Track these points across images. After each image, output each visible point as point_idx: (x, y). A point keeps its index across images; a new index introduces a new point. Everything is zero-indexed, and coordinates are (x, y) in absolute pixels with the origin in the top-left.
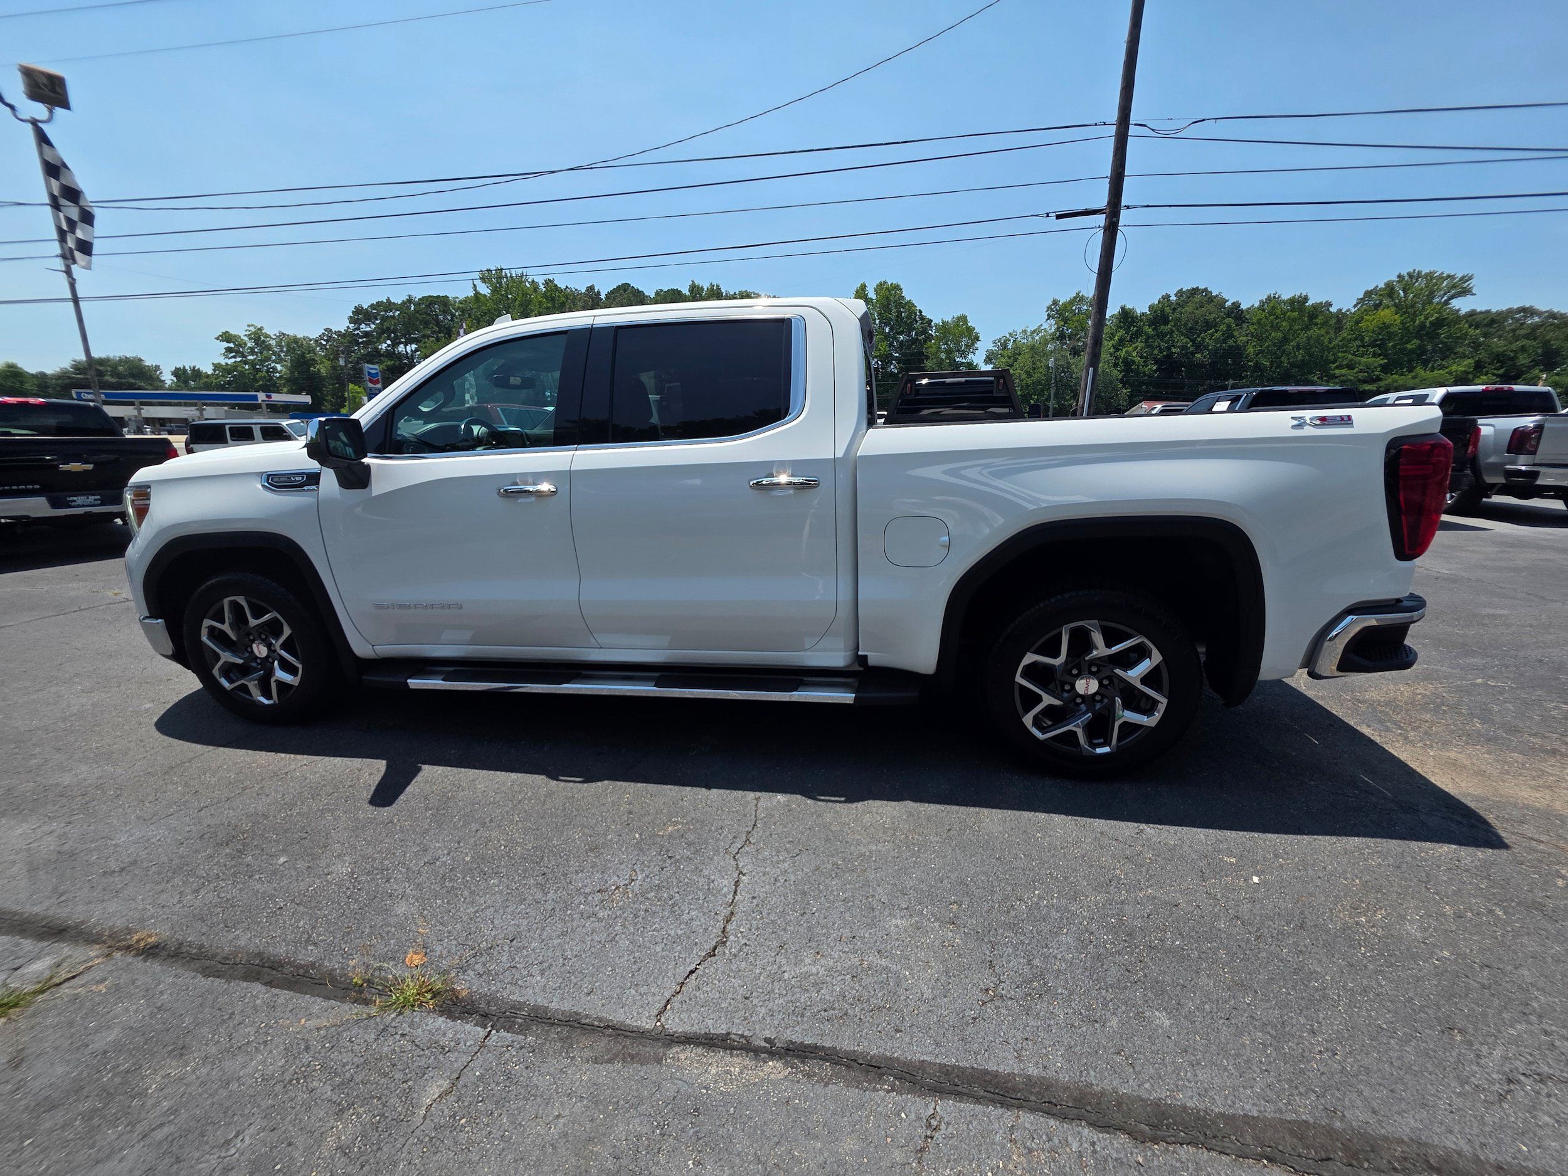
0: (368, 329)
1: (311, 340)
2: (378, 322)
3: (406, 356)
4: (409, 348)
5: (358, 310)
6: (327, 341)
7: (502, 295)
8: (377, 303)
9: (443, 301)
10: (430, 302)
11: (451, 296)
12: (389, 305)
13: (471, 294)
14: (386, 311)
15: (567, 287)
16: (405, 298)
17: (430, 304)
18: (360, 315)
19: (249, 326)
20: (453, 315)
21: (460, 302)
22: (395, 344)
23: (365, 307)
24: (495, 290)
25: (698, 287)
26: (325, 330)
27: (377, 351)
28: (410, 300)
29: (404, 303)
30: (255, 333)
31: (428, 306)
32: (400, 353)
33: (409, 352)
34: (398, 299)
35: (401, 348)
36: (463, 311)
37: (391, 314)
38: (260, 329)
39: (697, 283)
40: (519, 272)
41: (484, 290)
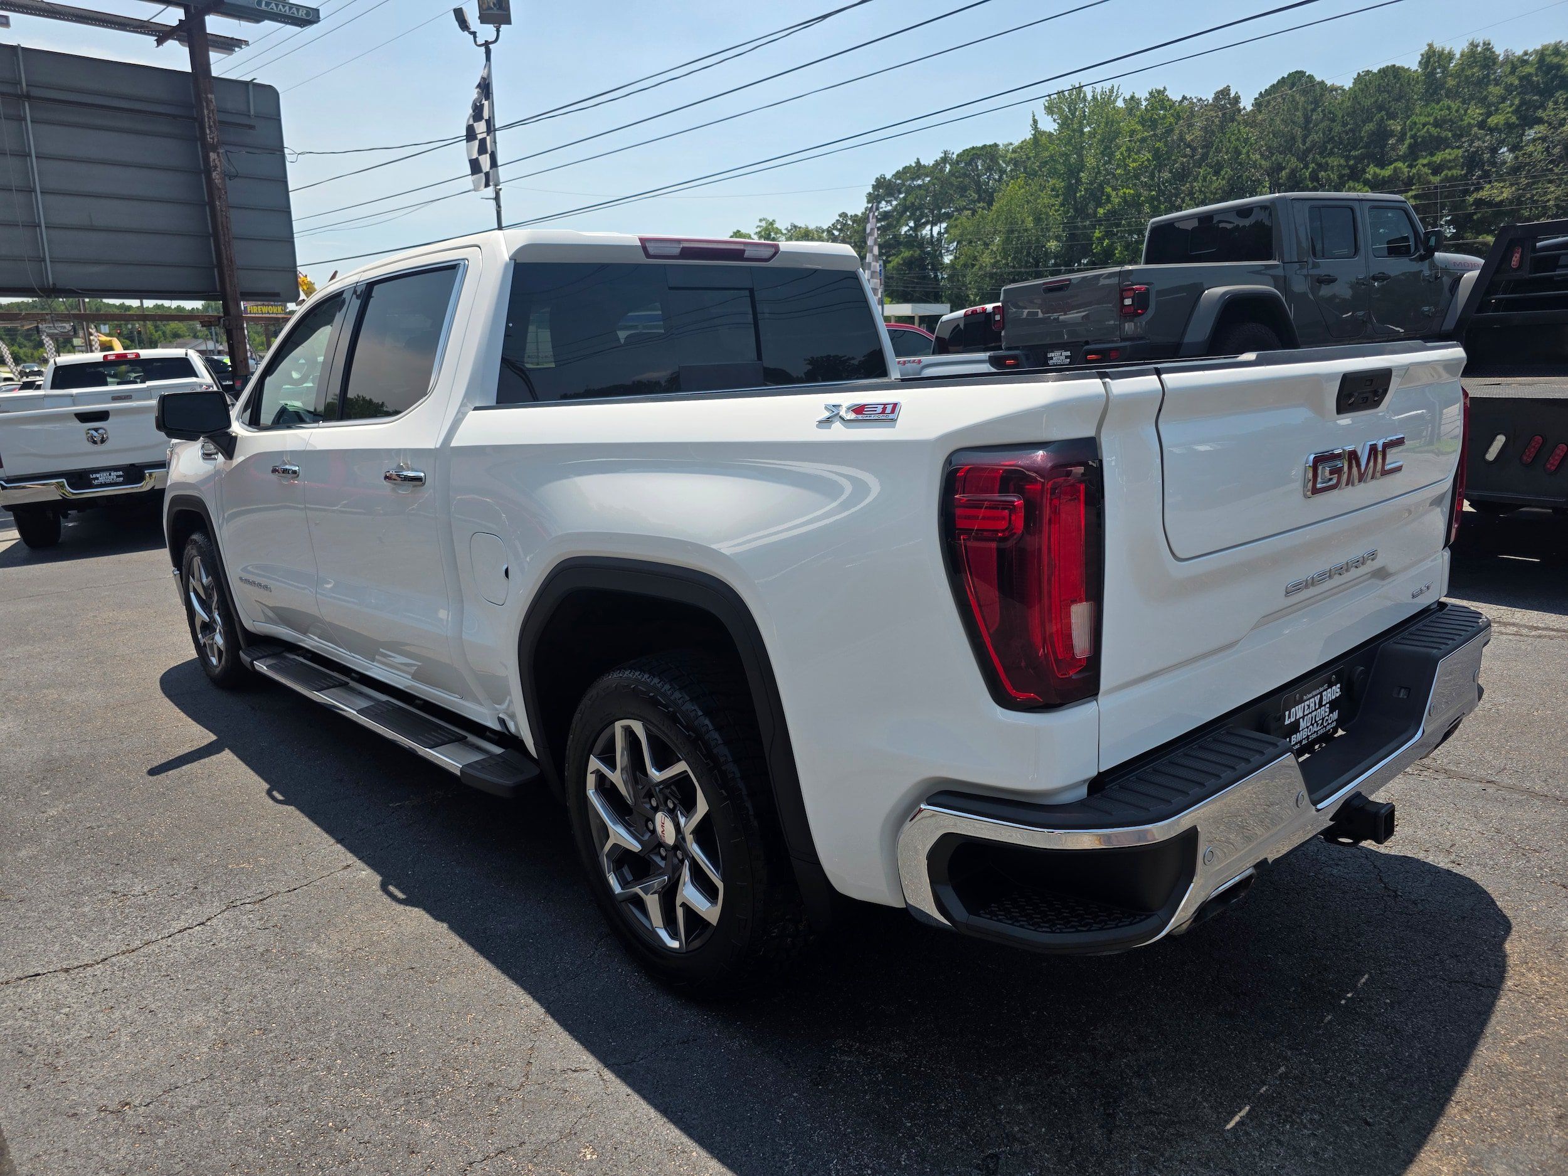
0: (889, 208)
1: (823, 231)
2: (902, 196)
3: (931, 241)
4: (936, 229)
5: (880, 183)
6: (840, 230)
7: (1074, 131)
8: (904, 168)
9: (989, 153)
10: (972, 155)
11: (1001, 143)
12: (917, 170)
13: (1028, 134)
14: (913, 179)
15: (1184, 98)
16: (939, 156)
17: (972, 160)
18: (883, 189)
19: (761, 220)
20: (1002, 172)
21: (1014, 151)
22: (919, 226)
23: (888, 176)
24: (1064, 124)
25: (1441, 54)
26: (840, 216)
27: (896, 237)
28: (945, 159)
29: (937, 163)
30: (766, 229)
31: (969, 164)
32: (923, 238)
33: (935, 234)
34: (928, 161)
35: (926, 231)
36: (1016, 163)
37: (920, 182)
38: (772, 224)
39: (1438, 46)
40: (1107, 86)
41: (1049, 125)
